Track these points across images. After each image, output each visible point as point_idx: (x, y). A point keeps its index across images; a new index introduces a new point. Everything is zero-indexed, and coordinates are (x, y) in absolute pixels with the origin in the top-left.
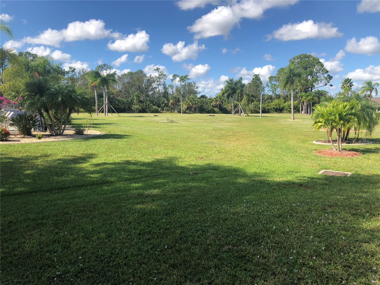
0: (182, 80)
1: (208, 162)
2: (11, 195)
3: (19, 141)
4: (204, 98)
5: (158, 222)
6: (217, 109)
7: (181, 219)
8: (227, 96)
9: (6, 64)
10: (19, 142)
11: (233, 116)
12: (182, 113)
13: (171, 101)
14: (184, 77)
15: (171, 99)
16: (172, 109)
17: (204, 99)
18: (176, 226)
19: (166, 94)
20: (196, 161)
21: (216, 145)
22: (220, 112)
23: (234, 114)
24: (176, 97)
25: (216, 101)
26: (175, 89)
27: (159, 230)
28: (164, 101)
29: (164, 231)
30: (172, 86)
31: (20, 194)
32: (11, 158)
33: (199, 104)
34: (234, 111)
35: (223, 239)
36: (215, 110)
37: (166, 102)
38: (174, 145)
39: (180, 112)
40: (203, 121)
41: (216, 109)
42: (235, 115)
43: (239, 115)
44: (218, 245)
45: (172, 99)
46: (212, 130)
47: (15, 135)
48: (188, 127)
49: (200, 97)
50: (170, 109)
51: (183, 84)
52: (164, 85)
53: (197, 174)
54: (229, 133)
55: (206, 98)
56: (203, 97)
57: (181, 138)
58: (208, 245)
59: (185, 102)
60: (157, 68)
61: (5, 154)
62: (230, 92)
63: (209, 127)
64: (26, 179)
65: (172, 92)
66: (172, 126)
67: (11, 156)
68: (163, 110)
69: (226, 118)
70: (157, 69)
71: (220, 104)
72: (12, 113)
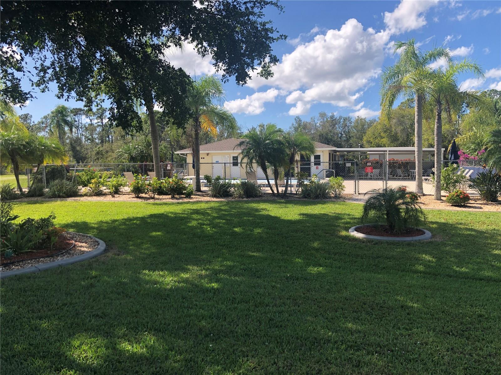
2: (476, 279)
3: (481, 208)
9: (463, 109)
10: (480, 210)
32: (472, 230)
47: (475, 200)
61: (465, 224)
67: (473, 227)
72: (472, 171)
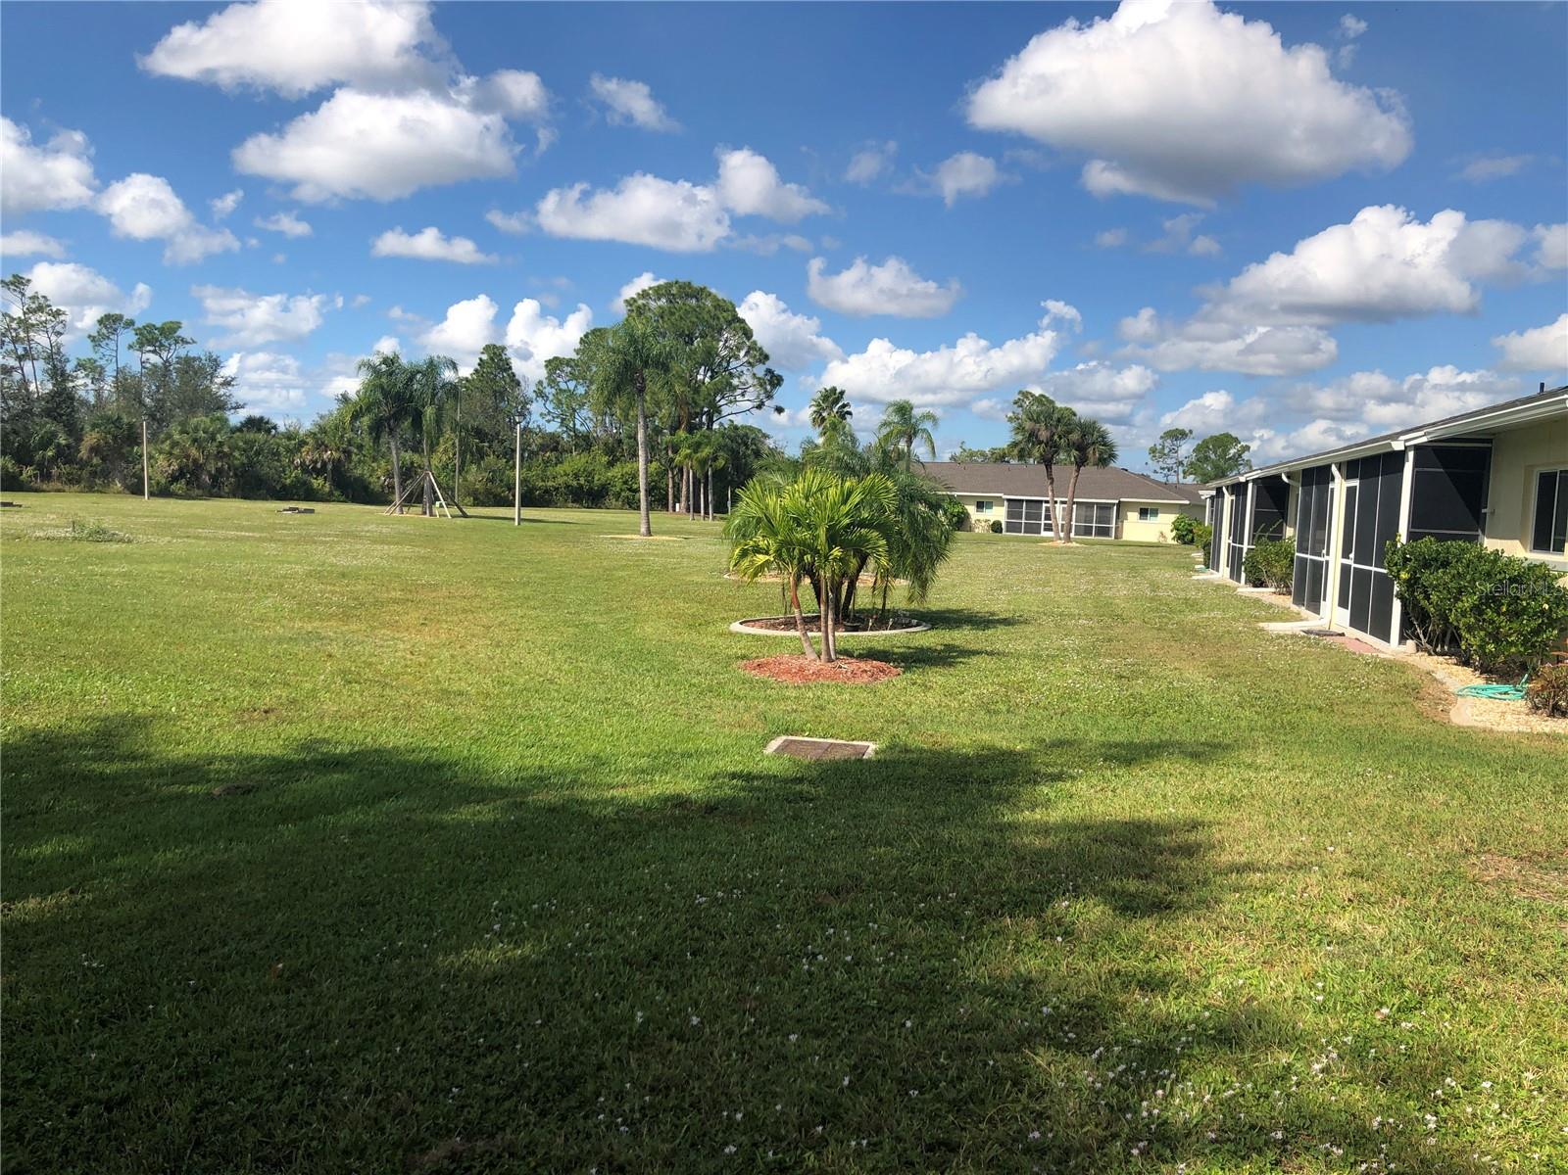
0: (150, 343)
1: (298, 732)
4: (259, 430)
5: (60, 1070)
6: (321, 481)
7: (186, 1035)
8: (371, 428)
11: (397, 514)
12: (152, 494)
13: (91, 438)
14: (162, 330)
15: (87, 428)
16: (94, 474)
17: (261, 436)
18: (164, 1076)
19: (61, 402)
20: (238, 726)
21: (334, 649)
22: (336, 493)
23: (402, 506)
24: (119, 418)
25: (321, 446)
26: (110, 380)
27: (72, 1114)
28: (54, 435)
29: (100, 1116)
30: (95, 370)
33: (236, 454)
34: (400, 493)
36: (315, 485)
37: (64, 442)
38: (117, 654)
39: (136, 490)
40: (257, 535)
41: (317, 483)
42: (405, 509)
43: (425, 513)
45: (94, 426)
46: (309, 575)
48: (187, 561)
49: (239, 425)
50: (85, 474)
51: (154, 359)
52: (54, 358)
53: (249, 791)
54: (388, 591)
55: (268, 431)
56: (256, 424)
57: (156, 616)
59: (166, 446)
60: (14, 276)
62: (385, 411)
63: (289, 563)
65: (98, 393)
66: (102, 559)
68: (46, 477)
69: (366, 524)
70: (12, 283)
71: (339, 460)
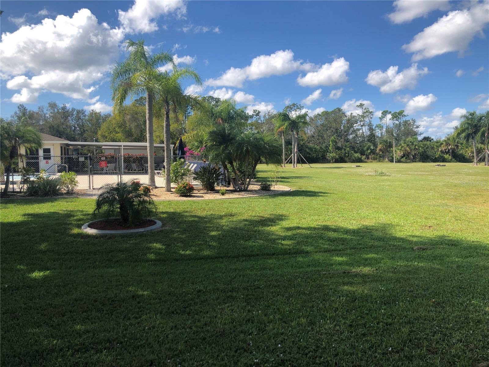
0: (395, 117)
1: (440, 233)
2: (198, 259)
3: (202, 197)
4: (428, 141)
5: (375, 313)
6: (448, 156)
7: (407, 312)
8: (465, 138)
9: (189, 111)
10: (202, 199)
11: (475, 165)
12: (396, 162)
13: (380, 147)
14: (399, 113)
15: (379, 144)
16: (380, 157)
17: (428, 143)
18: (401, 321)
19: (372, 138)
20: (421, 230)
21: (452, 209)
22: (453, 159)
23: (477, 163)
24: (387, 140)
25: (448, 144)
26: (384, 129)
27: (378, 324)
28: (370, 146)
29: (384, 327)
30: (380, 127)
31: (207, 258)
32: (195, 216)
33: (421, 149)
34: (476, 158)
35: (477, 350)
36: (446, 157)
37: (372, 148)
38: (387, 207)
39: (392, 161)
40: (427, 173)
41: (446, 156)
42: (478, 164)
43: (486, 165)
44: (470, 358)
45: (380, 143)
46: (444, 186)
47: (199, 190)
48: (406, 181)
49: (421, 140)
50: (378, 157)
51: (397, 122)
52: (370, 125)
53: (424, 250)
54: (471, 191)
55: (430, 141)
56: (426, 139)
57: (397, 197)
58: (454, 356)
59: (400, 148)
60: (360, 104)
61: (190, 212)
62: (470, 131)
63: (438, 182)
64: (212, 242)
65: (381, 133)
66: (383, 181)
67: (196, 214)
68: (368, 158)
69: (464, 169)
70: (360, 106)
71: (454, 149)
72: (196, 165)
